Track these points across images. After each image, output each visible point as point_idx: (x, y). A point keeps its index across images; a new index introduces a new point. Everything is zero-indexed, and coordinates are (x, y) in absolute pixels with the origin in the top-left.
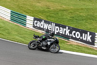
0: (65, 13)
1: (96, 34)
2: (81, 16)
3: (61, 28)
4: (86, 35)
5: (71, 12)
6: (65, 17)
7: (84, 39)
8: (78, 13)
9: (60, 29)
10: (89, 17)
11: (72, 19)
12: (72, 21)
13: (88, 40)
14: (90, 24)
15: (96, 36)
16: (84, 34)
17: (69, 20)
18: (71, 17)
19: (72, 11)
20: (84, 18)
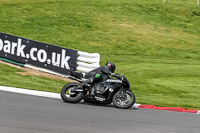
0: (15, 10)
1: (79, 52)
2: (47, 17)
3: (6, 42)
4: (59, 55)
5: (27, 10)
6: (15, 19)
7: (54, 64)
8: (42, 10)
9: (4, 44)
10: (65, 18)
11: (30, 24)
12: (31, 26)
13: (63, 67)
14: (67, 33)
15: (79, 58)
16: (54, 54)
17: (24, 26)
18: (28, 20)
19: (30, 7)
20: (54, 21)
